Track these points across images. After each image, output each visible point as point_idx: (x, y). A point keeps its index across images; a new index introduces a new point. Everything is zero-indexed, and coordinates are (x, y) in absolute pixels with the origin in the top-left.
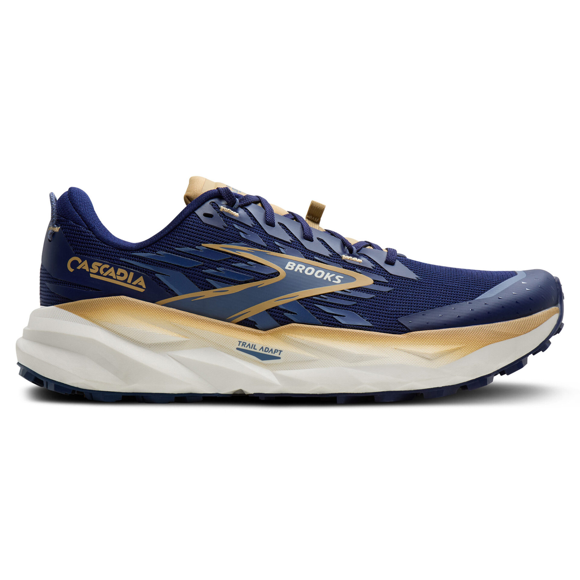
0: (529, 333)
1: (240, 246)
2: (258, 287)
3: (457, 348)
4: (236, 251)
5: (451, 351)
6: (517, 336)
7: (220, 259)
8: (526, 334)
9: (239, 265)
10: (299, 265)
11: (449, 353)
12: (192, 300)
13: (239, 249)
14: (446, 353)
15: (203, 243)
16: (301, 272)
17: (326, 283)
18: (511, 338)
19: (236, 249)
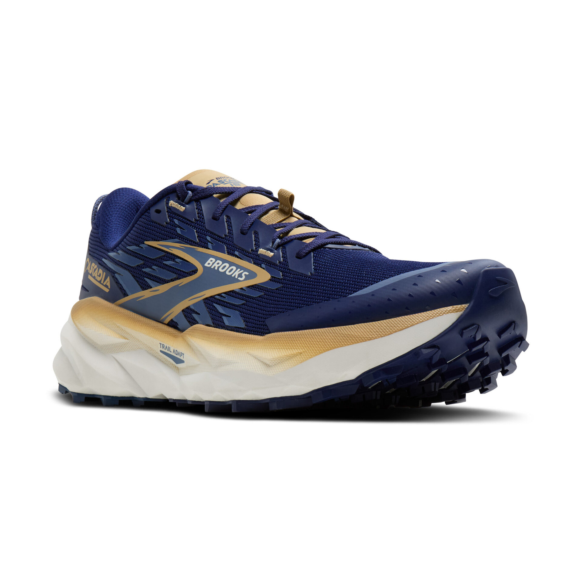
0: (388, 336)
1: (174, 242)
2: (180, 286)
3: (297, 353)
4: (170, 249)
5: (290, 357)
6: (369, 340)
7: (156, 257)
8: (383, 338)
9: (168, 263)
10: (218, 261)
11: (289, 358)
12: (137, 300)
13: (174, 246)
14: (285, 359)
15: (147, 241)
16: (216, 268)
17: (233, 280)
18: (361, 342)
19: (170, 246)
